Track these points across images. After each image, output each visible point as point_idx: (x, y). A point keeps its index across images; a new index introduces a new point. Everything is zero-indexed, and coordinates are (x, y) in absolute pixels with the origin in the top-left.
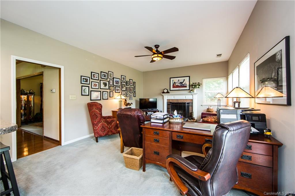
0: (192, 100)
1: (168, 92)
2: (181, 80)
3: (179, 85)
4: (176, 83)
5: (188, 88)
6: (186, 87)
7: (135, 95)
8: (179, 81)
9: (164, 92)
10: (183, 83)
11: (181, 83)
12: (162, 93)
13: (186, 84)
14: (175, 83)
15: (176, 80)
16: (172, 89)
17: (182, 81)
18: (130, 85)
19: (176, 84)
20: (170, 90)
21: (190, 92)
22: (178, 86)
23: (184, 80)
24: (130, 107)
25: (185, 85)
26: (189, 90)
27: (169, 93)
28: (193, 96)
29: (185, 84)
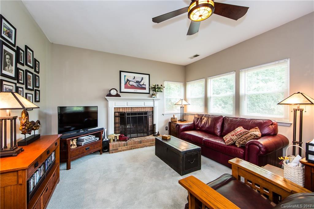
0: (153, 107)
1: (117, 95)
2: (138, 77)
3: (135, 84)
4: (130, 81)
5: (147, 91)
6: (145, 89)
7: (38, 97)
8: (134, 78)
9: (110, 95)
10: (141, 83)
11: (137, 82)
12: (107, 96)
13: (145, 85)
14: (128, 80)
15: (130, 76)
16: (123, 89)
17: (140, 80)
18: (27, 65)
19: (131, 83)
20: (121, 92)
21: (151, 97)
22: (133, 87)
23: (142, 79)
24: (37, 132)
25: (143, 86)
26: (149, 93)
27: (120, 96)
28: (155, 102)
29: (143, 84)
